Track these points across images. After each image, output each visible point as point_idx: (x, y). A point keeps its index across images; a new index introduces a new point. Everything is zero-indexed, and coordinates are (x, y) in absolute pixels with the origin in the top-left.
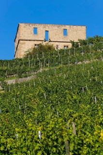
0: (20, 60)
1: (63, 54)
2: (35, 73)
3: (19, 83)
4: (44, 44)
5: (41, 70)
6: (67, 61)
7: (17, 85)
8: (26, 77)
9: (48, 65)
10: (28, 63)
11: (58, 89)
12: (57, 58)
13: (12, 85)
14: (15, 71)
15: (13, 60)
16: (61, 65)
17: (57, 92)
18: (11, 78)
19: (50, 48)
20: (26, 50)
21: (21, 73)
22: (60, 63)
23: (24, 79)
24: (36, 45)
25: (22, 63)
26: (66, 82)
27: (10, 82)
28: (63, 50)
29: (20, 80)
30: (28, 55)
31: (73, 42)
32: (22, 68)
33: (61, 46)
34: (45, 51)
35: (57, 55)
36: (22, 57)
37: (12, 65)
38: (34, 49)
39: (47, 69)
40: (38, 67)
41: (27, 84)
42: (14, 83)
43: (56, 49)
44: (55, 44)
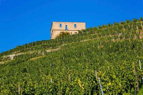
0: (53, 40)
1: (74, 37)
2: (61, 46)
3: (52, 51)
4: (65, 32)
5: (63, 45)
6: (76, 40)
7: (51, 52)
8: (56, 48)
9: (67, 42)
10: (57, 41)
11: (70, 55)
12: (71, 39)
13: (49, 53)
14: (51, 46)
15: (50, 40)
16: (73, 42)
17: (69, 56)
18: (49, 49)
19: (68, 34)
20: (56, 35)
21: (54, 47)
22: (73, 41)
23: (55, 49)
24: (61, 32)
25: (54, 42)
26: (74, 51)
27: (48, 51)
28: (74, 35)
29: (53, 50)
30: (57, 37)
31: (79, 31)
32: (54, 44)
33: (73, 33)
34: (65, 35)
35: (71, 37)
36: (54, 38)
37: (49, 43)
38: (60, 34)
39: (66, 44)
40: (62, 44)
41: (56, 52)
42: (50, 51)
43: (71, 34)
44: (70, 32)
